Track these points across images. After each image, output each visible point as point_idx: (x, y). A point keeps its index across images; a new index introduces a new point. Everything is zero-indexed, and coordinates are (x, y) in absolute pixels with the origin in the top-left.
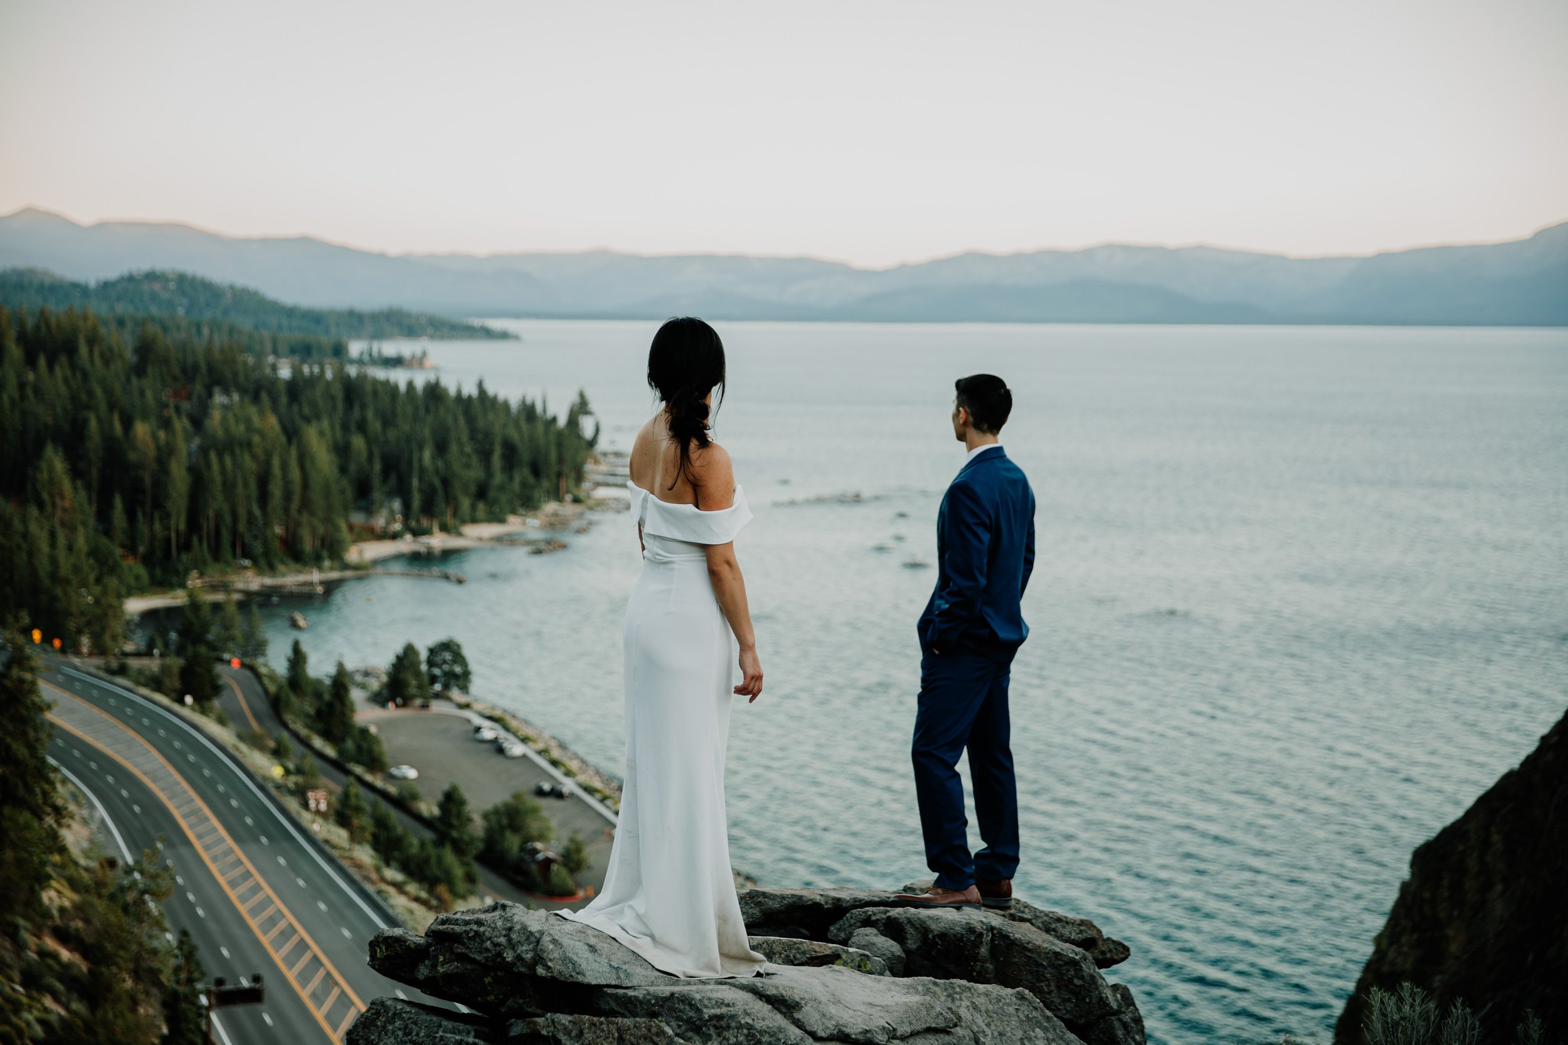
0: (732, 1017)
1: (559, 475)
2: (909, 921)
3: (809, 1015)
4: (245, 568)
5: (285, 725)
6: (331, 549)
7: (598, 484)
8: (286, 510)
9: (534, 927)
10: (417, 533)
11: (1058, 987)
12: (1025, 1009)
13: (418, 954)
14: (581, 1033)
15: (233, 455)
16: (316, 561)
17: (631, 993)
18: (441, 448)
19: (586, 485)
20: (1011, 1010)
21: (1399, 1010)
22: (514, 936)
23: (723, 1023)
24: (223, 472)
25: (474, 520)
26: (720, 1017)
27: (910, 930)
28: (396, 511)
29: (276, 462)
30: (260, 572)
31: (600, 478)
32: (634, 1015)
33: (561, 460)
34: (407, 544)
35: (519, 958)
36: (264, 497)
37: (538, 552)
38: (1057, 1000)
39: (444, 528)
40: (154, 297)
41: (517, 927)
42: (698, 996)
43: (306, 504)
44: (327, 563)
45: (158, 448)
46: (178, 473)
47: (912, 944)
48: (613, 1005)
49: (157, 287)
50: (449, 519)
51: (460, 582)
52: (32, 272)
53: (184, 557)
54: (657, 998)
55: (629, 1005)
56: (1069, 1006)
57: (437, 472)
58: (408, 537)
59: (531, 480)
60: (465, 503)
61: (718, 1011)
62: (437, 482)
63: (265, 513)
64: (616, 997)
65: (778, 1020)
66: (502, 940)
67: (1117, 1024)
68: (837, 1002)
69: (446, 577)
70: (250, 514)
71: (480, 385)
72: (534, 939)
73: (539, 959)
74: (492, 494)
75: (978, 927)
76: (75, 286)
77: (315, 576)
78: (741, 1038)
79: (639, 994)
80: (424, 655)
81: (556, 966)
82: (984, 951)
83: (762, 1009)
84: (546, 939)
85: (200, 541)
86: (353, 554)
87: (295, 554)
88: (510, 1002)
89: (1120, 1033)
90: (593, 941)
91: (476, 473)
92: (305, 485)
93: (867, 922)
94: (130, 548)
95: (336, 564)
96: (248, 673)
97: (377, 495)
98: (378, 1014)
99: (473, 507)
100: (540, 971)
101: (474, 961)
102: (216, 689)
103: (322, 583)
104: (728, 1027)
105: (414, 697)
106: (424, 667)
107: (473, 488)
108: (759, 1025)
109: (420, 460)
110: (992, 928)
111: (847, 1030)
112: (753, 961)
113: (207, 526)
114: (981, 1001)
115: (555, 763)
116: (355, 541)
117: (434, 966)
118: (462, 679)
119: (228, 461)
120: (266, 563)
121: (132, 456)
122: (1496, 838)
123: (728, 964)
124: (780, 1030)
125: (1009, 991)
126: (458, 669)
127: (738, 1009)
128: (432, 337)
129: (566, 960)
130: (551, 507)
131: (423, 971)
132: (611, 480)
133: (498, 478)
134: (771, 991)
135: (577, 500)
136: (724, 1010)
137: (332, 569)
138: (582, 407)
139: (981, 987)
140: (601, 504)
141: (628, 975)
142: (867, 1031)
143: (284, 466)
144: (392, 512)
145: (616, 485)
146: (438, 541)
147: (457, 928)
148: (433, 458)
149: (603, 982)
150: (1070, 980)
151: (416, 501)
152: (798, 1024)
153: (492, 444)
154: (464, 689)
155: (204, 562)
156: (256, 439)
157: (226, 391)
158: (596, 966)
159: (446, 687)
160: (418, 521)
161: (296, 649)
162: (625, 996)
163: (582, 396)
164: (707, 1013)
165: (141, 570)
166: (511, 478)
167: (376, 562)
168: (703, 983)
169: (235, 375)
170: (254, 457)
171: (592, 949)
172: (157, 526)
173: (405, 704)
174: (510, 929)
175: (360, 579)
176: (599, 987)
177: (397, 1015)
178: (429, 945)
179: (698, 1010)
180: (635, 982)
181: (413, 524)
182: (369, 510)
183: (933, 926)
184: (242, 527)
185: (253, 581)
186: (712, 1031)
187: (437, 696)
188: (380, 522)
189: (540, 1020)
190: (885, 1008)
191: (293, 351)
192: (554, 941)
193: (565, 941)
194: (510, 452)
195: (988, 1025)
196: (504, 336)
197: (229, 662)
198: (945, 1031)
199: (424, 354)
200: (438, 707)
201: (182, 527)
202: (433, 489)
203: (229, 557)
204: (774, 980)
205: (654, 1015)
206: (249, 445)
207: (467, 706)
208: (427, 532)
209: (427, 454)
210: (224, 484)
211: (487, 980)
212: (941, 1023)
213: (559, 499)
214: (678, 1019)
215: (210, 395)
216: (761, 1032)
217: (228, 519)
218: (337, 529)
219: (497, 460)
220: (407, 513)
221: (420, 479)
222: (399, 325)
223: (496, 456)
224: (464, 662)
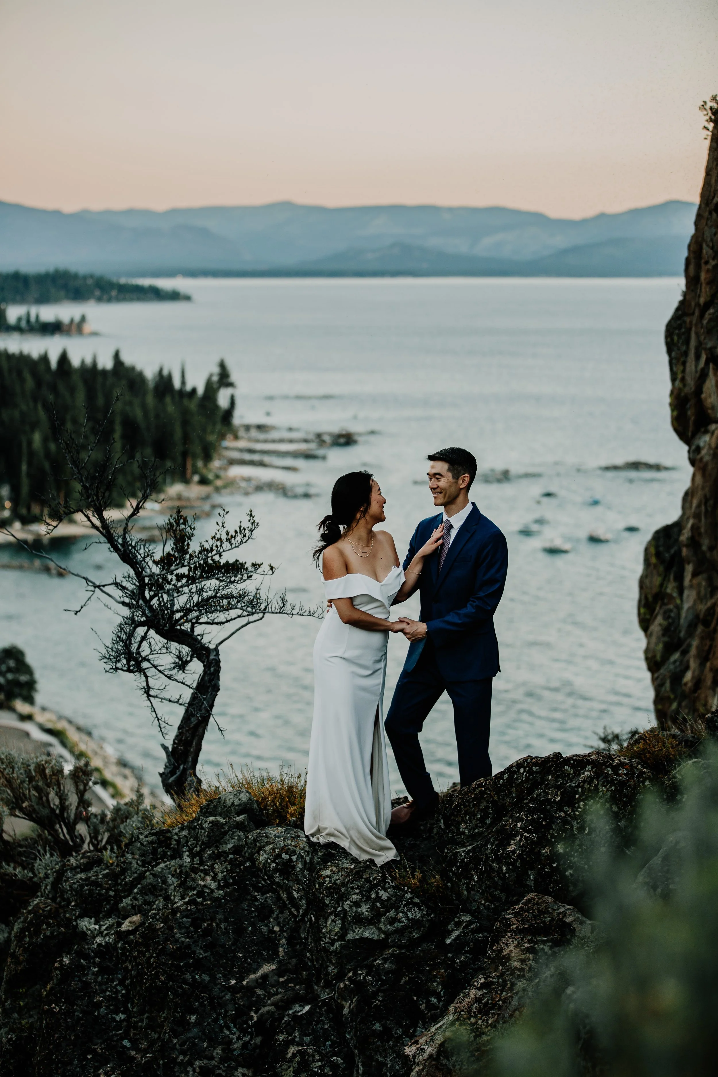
1: (185, 455)
7: (232, 462)
10: (26, 521)
19: (216, 464)
28: (5, 498)
31: (235, 455)
33: (186, 438)
34: (15, 533)
39: (55, 515)
50: (60, 505)
51: (62, 575)
57: (48, 454)
58: (17, 525)
59: (154, 459)
62: (47, 466)
69: (47, 570)
71: (117, 355)
109: (30, 443)
118: (27, 689)
126: (23, 678)
128: (99, 300)
130: (176, 489)
132: (247, 457)
133: (118, 459)
135: (204, 481)
138: (222, 378)
140: (231, 484)
145: (252, 463)
146: (48, 529)
148: (45, 440)
151: (25, 489)
153: (112, 422)
154: (30, 700)
159: (10, 696)
160: (29, 509)
163: (222, 366)
166: (132, 459)
181: (24, 511)
194: (133, 431)
196: (174, 296)
199: (83, 319)
207: (28, 718)
208: (37, 519)
209: (37, 437)
213: (186, 481)
220: (15, 498)
221: (30, 464)
222: (65, 287)
223: (117, 435)
224: (28, 670)
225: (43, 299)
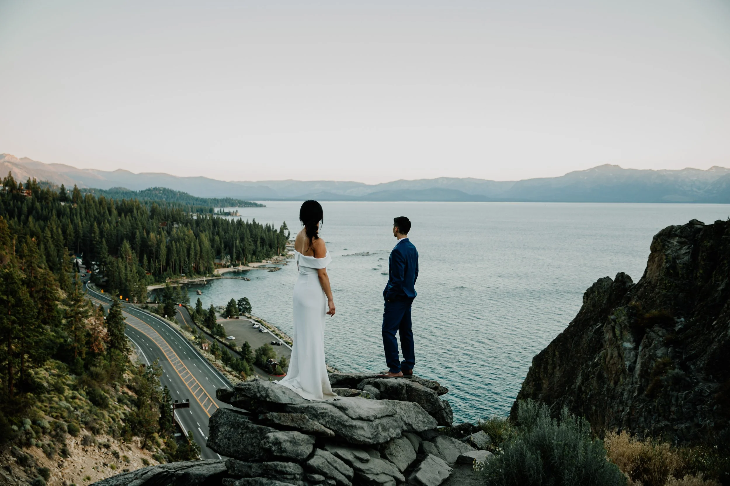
0: (327, 413)
1: (278, 248)
2: (381, 383)
3: (350, 412)
4: (183, 276)
5: (196, 324)
6: (209, 270)
7: (289, 250)
8: (195, 259)
9: (266, 386)
10: (234, 266)
11: (426, 402)
12: (416, 409)
13: (231, 394)
14: (280, 418)
15: (179, 242)
16: (205, 274)
17: (296, 406)
18: (242, 240)
19: (286, 251)
20: (412, 409)
21: (527, 406)
22: (260, 389)
23: (324, 415)
24: (176, 248)
25: (252, 262)
26: (323, 413)
27: (381, 385)
28: (229, 259)
29: (192, 244)
30: (188, 278)
31: (290, 248)
32: (297, 412)
33: (278, 243)
34: (231, 269)
35: (261, 396)
36: (189, 255)
37: (272, 271)
38: (426, 406)
39: (243, 264)
40: (156, 195)
41: (261, 386)
42: (316, 407)
43: (201, 257)
44: (208, 275)
45: (157, 241)
46: (163, 247)
47: (382, 390)
48: (290, 410)
49: (157, 192)
50: (244, 261)
51: (248, 280)
52: (120, 188)
53: (165, 273)
54: (304, 407)
55: (295, 410)
56: (430, 407)
57: (241, 247)
58: (232, 267)
59: (269, 249)
60: (249, 256)
61: (322, 411)
62: (241, 250)
63: (189, 260)
64: (291, 407)
65: (340, 413)
66: (256, 390)
67: (444, 412)
68: (359, 408)
69: (244, 279)
70: (184, 260)
71: (254, 220)
72: (266, 390)
73: (267, 396)
74: (257, 253)
75: (402, 384)
76: (133, 192)
77: (204, 279)
78: (329, 419)
79: (298, 406)
80: (237, 302)
81: (273, 398)
82: (404, 391)
83: (336, 410)
84: (269, 390)
85: (170, 268)
86: (215, 272)
87: (198, 272)
88: (259, 409)
89: (445, 415)
90: (284, 390)
91: (253, 247)
92: (201, 252)
93: (369, 383)
94: (149, 271)
95: (210, 275)
96: (184, 308)
97: (222, 254)
98: (219, 413)
99: (252, 258)
100: (268, 399)
101: (247, 397)
102: (175, 313)
103: (206, 281)
104: (325, 416)
105: (234, 315)
106: (237, 306)
107: (252, 252)
108: (335, 415)
109: (236, 244)
110: (406, 384)
111: (362, 416)
112: (333, 395)
113: (172, 264)
114: (403, 407)
115: (277, 335)
116: (216, 268)
117: (236, 398)
118: (249, 310)
119: (178, 244)
120: (189, 275)
121: (150, 243)
122: (557, 353)
123: (326, 397)
124: (341, 416)
125: (411, 403)
126: (247, 307)
127: (328, 410)
128: (239, 206)
129: (276, 396)
130: (275, 257)
131: (232, 400)
133: (259, 249)
134: (338, 405)
135: (283, 255)
136: (324, 411)
137: (209, 276)
138: (284, 227)
139: (403, 402)
140: (290, 256)
141: (295, 400)
142: (368, 417)
143: (195, 246)
144: (227, 259)
146: (241, 268)
147: (243, 387)
148: (239, 243)
149: (287, 403)
150: (430, 400)
151: (234, 257)
152: (347, 415)
153: (257, 238)
154: (249, 312)
155: (171, 275)
156: (186, 237)
157: (178, 223)
158: (285, 398)
159: (244, 312)
161: (199, 300)
162: (294, 407)
163: (284, 223)
164: (319, 412)
165: (152, 277)
166: (263, 249)
167: (223, 274)
168: (318, 402)
169: (180, 218)
170: (186, 243)
171: (284, 393)
172: (157, 264)
173: (231, 318)
174: (259, 387)
175: (218, 279)
176: (286, 404)
177: (224, 413)
178: (234, 392)
179: (316, 411)
180: (297, 403)
181: (234, 263)
182: (220, 259)
183: (389, 384)
184: (182, 264)
185: (186, 280)
186: (320, 417)
187: (241, 315)
188: (224, 262)
189: (268, 414)
190: (374, 410)
191: (197, 211)
192: (272, 390)
193: (276, 390)
194: (263, 241)
195: (405, 414)
196: (261, 206)
197: (178, 305)
198: (392, 416)
199: (237, 211)
200: (241, 318)
201: (164, 264)
202: (239, 251)
203: (179, 273)
204: (340, 401)
205: (302, 413)
206: (184, 239)
208: (238, 265)
209: (238, 241)
210: (177, 251)
211: (252, 402)
212: (391, 414)
213: (278, 255)
214: (310, 413)
215: (173, 225)
216: (335, 417)
217: (178, 262)
218: (211, 264)
219: (259, 243)
220: (232, 260)
221: (236, 249)
222: (229, 203)
223: (259, 242)
224: (249, 304)
225: (223, 206)
